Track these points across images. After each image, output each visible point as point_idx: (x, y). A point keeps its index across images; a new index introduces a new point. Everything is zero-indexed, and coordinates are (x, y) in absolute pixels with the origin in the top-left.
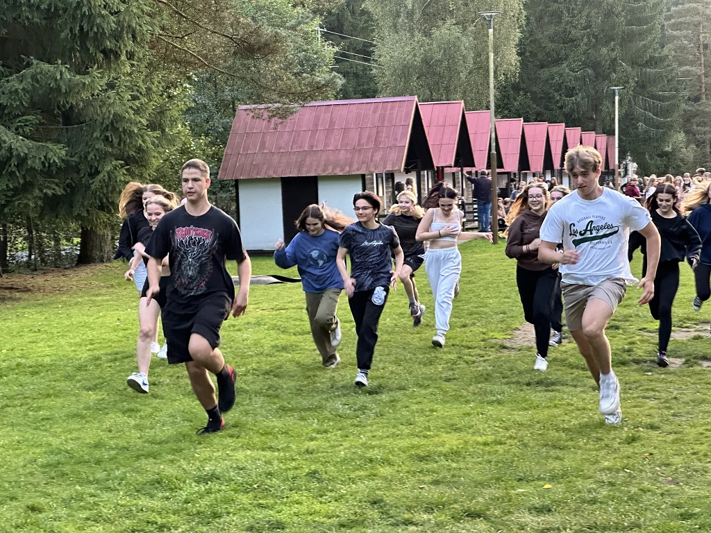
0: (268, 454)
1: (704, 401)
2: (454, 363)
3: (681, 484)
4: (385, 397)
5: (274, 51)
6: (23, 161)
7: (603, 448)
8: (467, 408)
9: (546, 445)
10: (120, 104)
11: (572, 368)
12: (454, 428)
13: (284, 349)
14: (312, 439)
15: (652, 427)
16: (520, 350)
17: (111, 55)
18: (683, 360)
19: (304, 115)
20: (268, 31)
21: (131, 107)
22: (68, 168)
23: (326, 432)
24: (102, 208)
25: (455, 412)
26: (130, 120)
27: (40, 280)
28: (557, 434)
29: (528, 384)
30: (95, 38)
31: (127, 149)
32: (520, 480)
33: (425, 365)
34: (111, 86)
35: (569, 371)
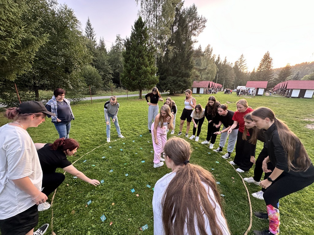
19: (201, 82)
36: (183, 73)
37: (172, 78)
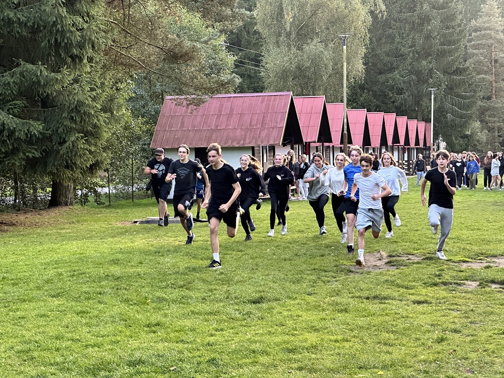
0: (181, 345)
1: (492, 313)
2: (315, 282)
3: (476, 372)
4: (264, 305)
5: (191, 58)
6: (12, 132)
7: (420, 346)
8: (323, 315)
9: (380, 343)
10: (82, 93)
11: (399, 287)
12: (314, 329)
13: (194, 269)
14: (212, 335)
15: (455, 331)
16: (362, 273)
17: (76, 59)
18: (478, 283)
19: (212, 103)
20: (188, 44)
21: (90, 96)
22: (44, 138)
23: (222, 330)
24: (67, 167)
25: (315, 317)
26: (88, 105)
27: (22, 217)
28: (387, 335)
29: (368, 298)
30: (66, 47)
31: (86, 125)
32: (360, 368)
33: (294, 283)
34: (76, 81)
35: (397, 289)
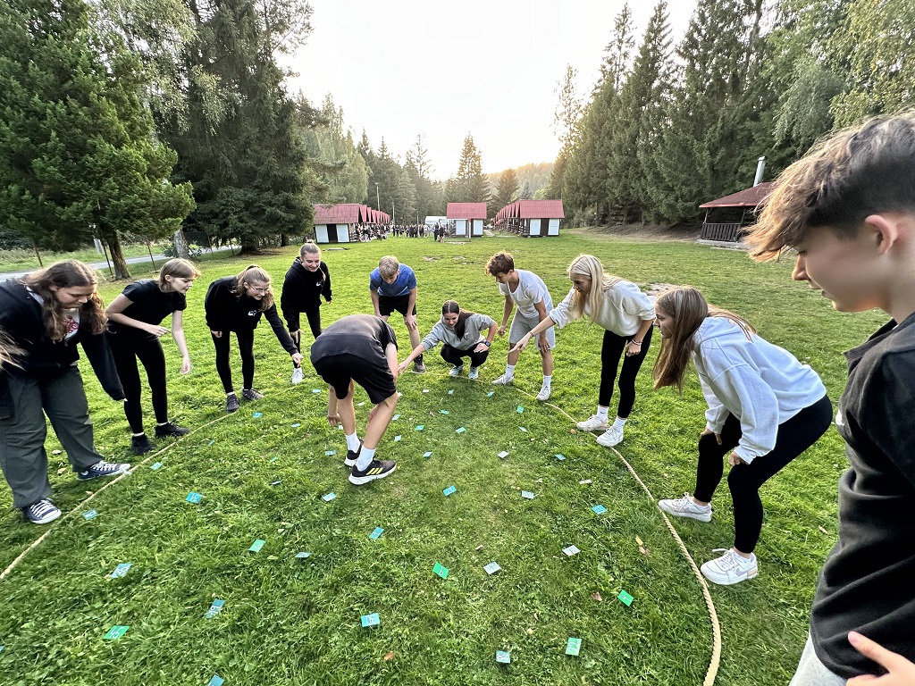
19: (335, 207)
36: (275, 176)
37: (239, 194)
